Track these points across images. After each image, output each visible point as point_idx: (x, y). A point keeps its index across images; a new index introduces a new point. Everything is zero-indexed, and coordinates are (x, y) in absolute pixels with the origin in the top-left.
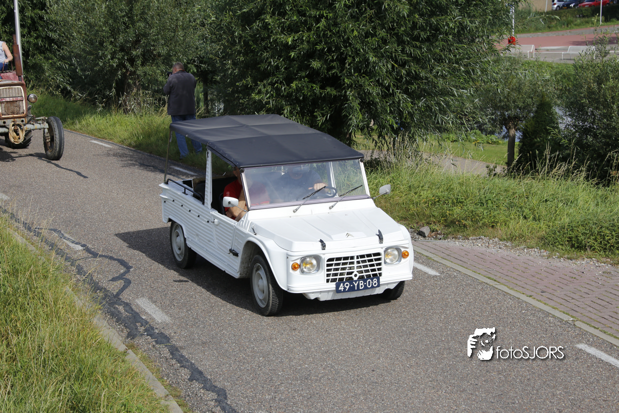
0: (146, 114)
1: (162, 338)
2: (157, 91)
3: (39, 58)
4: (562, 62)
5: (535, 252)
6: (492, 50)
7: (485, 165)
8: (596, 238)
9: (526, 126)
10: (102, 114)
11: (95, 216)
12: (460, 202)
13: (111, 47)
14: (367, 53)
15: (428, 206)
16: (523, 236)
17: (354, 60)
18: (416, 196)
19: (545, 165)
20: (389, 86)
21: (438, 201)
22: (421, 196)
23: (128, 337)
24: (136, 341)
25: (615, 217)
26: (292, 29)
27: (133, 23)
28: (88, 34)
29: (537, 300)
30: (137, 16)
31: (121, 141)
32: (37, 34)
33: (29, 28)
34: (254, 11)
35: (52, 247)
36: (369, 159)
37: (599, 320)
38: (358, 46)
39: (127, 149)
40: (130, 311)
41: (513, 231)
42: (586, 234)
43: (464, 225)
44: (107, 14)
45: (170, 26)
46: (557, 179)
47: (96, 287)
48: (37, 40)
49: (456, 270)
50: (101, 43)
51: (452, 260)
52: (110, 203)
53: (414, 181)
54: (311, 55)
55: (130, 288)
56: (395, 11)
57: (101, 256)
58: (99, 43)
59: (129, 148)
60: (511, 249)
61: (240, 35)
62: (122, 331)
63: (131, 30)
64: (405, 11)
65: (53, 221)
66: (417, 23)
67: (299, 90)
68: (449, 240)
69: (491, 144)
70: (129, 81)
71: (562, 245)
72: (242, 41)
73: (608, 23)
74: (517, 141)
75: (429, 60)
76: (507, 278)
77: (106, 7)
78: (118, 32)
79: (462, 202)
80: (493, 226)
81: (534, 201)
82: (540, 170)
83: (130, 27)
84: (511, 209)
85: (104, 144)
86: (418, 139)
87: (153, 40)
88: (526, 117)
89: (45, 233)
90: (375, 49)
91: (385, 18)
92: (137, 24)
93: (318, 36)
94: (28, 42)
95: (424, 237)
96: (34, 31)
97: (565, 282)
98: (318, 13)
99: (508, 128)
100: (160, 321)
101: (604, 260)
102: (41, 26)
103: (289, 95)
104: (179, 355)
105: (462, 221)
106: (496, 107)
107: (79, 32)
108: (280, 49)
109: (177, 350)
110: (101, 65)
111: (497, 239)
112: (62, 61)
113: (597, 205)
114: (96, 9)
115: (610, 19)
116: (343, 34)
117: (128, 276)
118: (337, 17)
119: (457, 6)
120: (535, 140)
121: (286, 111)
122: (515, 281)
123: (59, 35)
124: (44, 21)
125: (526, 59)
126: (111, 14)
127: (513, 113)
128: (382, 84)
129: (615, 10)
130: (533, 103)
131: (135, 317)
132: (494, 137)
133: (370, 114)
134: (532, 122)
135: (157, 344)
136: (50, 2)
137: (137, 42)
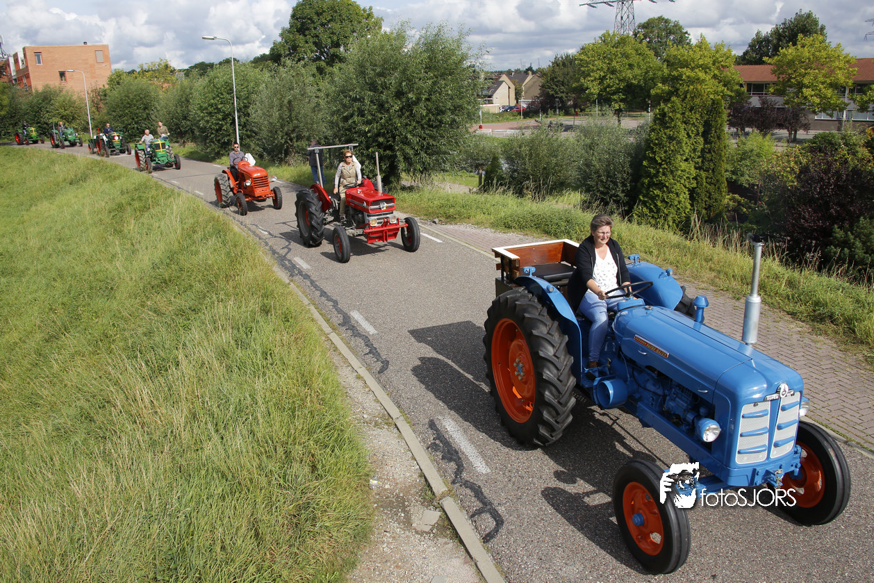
0: (299, 166)
1: (306, 277)
2: (305, 154)
4: (504, 137)
5: (488, 230)
6: (467, 132)
7: (468, 188)
8: (516, 223)
9: (487, 168)
10: (278, 167)
11: (274, 217)
12: (453, 206)
13: (281, 133)
14: (407, 134)
15: (437, 208)
16: (483, 222)
17: (400, 137)
18: (432, 204)
19: (494, 188)
20: (418, 149)
21: (443, 206)
22: (434, 203)
23: (290, 276)
24: (294, 278)
25: (525, 213)
26: (368, 123)
27: (292, 122)
28: (270, 127)
30: (293, 118)
31: (286, 180)
32: (246, 129)
34: (349, 115)
35: (253, 233)
38: (402, 130)
40: (291, 264)
41: (478, 220)
42: (512, 221)
44: (279, 117)
45: (310, 122)
46: (500, 195)
47: (274, 252)
48: (246, 132)
49: (450, 240)
50: (276, 132)
51: (448, 235)
53: (431, 197)
54: (378, 135)
55: (291, 252)
60: (477, 229)
62: (287, 273)
63: (291, 125)
66: (431, 119)
68: (447, 225)
69: (471, 177)
70: (290, 149)
71: (501, 226)
74: (483, 176)
75: (437, 137)
76: (474, 243)
78: (284, 126)
80: (469, 218)
81: (488, 205)
82: (491, 190)
83: (290, 123)
84: (477, 209)
85: (278, 181)
86: (433, 176)
87: (302, 129)
88: (487, 164)
89: (250, 226)
90: (411, 131)
91: (415, 116)
92: (294, 121)
93: (382, 125)
95: (436, 224)
96: (245, 127)
98: (381, 115)
99: (479, 169)
100: (305, 268)
101: (520, 233)
102: (248, 125)
103: (368, 155)
104: (315, 284)
105: (454, 216)
106: (472, 160)
107: (265, 127)
109: (314, 282)
110: (276, 142)
111: (470, 224)
112: (258, 141)
113: (517, 207)
114: (273, 115)
115: (526, 117)
116: (394, 124)
117: (289, 247)
118: (391, 116)
119: (450, 110)
120: (492, 175)
123: (257, 129)
124: (250, 122)
126: (281, 117)
127: (480, 162)
128: (414, 149)
129: (528, 113)
130: (490, 157)
131: (294, 266)
132: (472, 174)
133: (409, 163)
134: (490, 166)
135: (304, 279)
136: (252, 112)
137: (294, 130)
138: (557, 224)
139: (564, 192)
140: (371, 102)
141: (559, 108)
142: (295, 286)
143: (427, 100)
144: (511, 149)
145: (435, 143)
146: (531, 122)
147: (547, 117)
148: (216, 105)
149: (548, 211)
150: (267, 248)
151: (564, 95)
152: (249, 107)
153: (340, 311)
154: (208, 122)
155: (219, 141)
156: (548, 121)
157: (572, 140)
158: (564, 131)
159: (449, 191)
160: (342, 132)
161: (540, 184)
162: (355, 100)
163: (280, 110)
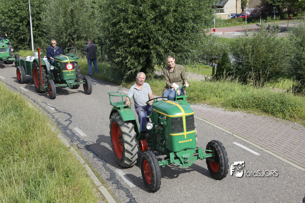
1: (83, 142)
3: (40, 38)
4: (232, 38)
5: (220, 109)
6: (205, 36)
7: (204, 76)
8: (241, 103)
9: (219, 62)
13: (65, 34)
14: (159, 37)
16: (216, 103)
17: (154, 39)
19: (224, 77)
20: (167, 48)
25: (248, 96)
26: (130, 28)
27: (73, 25)
28: (57, 29)
29: (220, 126)
30: (75, 23)
32: (39, 30)
33: (35, 27)
34: (117, 21)
35: (43, 109)
36: (160, 75)
37: (241, 133)
38: (155, 34)
40: (72, 132)
41: (212, 101)
42: (238, 102)
43: (195, 100)
44: (64, 22)
45: (87, 26)
46: (228, 82)
48: (39, 32)
54: (138, 37)
55: (72, 124)
56: (168, 21)
57: (61, 112)
58: (61, 33)
60: (211, 108)
61: (112, 30)
62: (69, 140)
63: (73, 28)
65: (44, 99)
66: (177, 26)
67: (134, 50)
69: (207, 68)
71: (229, 106)
72: (113, 32)
73: (249, 24)
74: (216, 68)
75: (182, 39)
76: (209, 118)
77: (63, 20)
78: (68, 29)
79: (194, 91)
80: (205, 100)
81: (220, 90)
82: (222, 79)
84: (211, 93)
87: (81, 32)
88: (219, 58)
89: (41, 103)
90: (162, 35)
91: (165, 24)
92: (75, 26)
93: (140, 30)
96: (37, 29)
97: (230, 120)
98: (140, 22)
99: (212, 62)
100: (82, 136)
101: (244, 111)
102: (40, 27)
103: (130, 52)
105: (194, 98)
107: (53, 29)
108: (127, 35)
109: (88, 146)
111: (206, 104)
113: (242, 91)
114: (59, 20)
115: (249, 22)
116: (150, 30)
117: (71, 119)
118: (147, 23)
119: (191, 19)
120: (222, 67)
121: (129, 58)
122: (212, 120)
123: (47, 30)
124: (41, 25)
125: (219, 37)
127: (214, 57)
128: (164, 48)
129: (251, 19)
130: (221, 53)
131: (74, 134)
132: (207, 66)
133: (160, 59)
134: (221, 60)
135: (81, 144)
136: (43, 18)
137: (75, 32)
138: (274, 105)
139: (279, 80)
140: (133, 12)
141: (276, 14)
142: (74, 150)
143: (175, 11)
144: (238, 47)
145: (179, 44)
146: (253, 26)
147: (266, 22)
148: (15, 11)
149: (266, 94)
150: (54, 120)
151: (280, 4)
152: (41, 13)
153: (108, 169)
154: (8, 23)
155: (17, 38)
156: (266, 25)
157: (286, 39)
158: (280, 32)
160: (111, 35)
161: (259, 74)
162: (122, 11)
163: (65, 17)
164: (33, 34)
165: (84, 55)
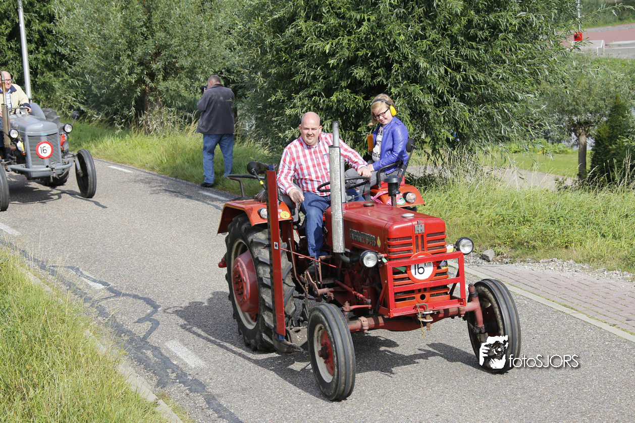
0: (170, 134)
1: (196, 386)
2: (182, 108)
3: (49, 75)
5: (617, 275)
7: (554, 178)
9: (599, 132)
10: (121, 136)
11: (117, 251)
12: (528, 221)
13: (127, 61)
15: (491, 226)
16: (602, 257)
17: (402, 66)
18: (477, 216)
19: (624, 176)
20: (443, 93)
21: (503, 221)
22: (483, 215)
23: (157, 385)
24: (167, 390)
26: (330, 34)
27: (152, 34)
28: (102, 47)
29: (622, 329)
30: (156, 26)
31: (142, 166)
32: (46, 50)
33: (37, 45)
34: (287, 16)
35: (70, 287)
36: (422, 175)
38: (406, 49)
39: (149, 173)
40: (160, 356)
41: (590, 251)
43: (534, 247)
44: (123, 25)
45: (194, 35)
47: (119, 330)
48: (45, 56)
49: (526, 298)
50: (117, 58)
51: (521, 287)
52: (133, 234)
53: (472, 200)
54: (352, 62)
55: (158, 330)
56: (446, 7)
57: (124, 295)
58: (116, 58)
59: (151, 172)
60: (589, 272)
61: (271, 42)
62: (151, 379)
63: (150, 42)
64: (458, 7)
65: (69, 257)
66: (472, 21)
67: (340, 102)
68: (517, 264)
69: (559, 153)
70: (150, 98)
72: (274, 50)
74: (589, 149)
76: (585, 305)
77: (121, 17)
78: (136, 44)
79: (530, 221)
80: (566, 247)
82: (618, 182)
83: (149, 38)
84: (586, 226)
85: (123, 170)
87: (176, 52)
88: (599, 121)
89: (61, 271)
90: (425, 51)
91: (436, 17)
92: (157, 34)
93: (360, 40)
94: (35, 59)
95: (489, 261)
96: (42, 46)
98: (359, 16)
99: (578, 135)
100: (193, 366)
102: (50, 41)
104: (217, 404)
105: (531, 242)
106: (562, 111)
107: (92, 45)
108: (318, 56)
109: (214, 398)
110: (118, 81)
111: (571, 261)
112: (74, 78)
114: (110, 19)
116: (389, 37)
117: (155, 317)
118: (382, 18)
120: (611, 147)
122: (596, 309)
123: (71, 51)
124: (53, 35)
125: (595, 57)
126: (127, 24)
127: (583, 118)
128: (434, 91)
130: (606, 106)
131: (165, 363)
132: (562, 146)
134: (605, 127)
135: (191, 392)
136: (59, 13)
137: (157, 54)
142: (169, 410)
145: (481, 77)
159: (518, 186)
160: (269, 57)
163: (126, 8)
164: (30, 64)
165: (184, 121)
